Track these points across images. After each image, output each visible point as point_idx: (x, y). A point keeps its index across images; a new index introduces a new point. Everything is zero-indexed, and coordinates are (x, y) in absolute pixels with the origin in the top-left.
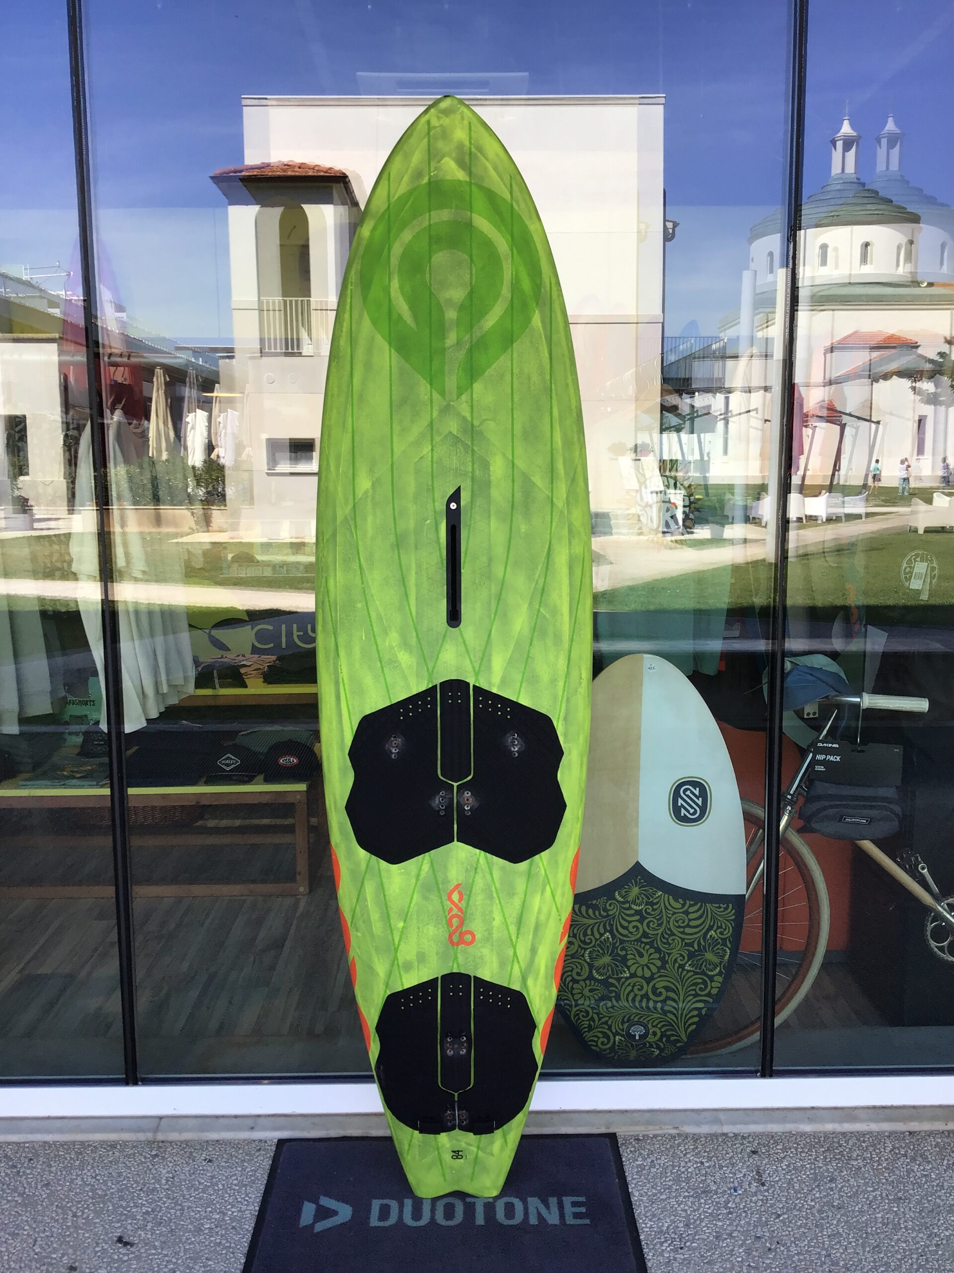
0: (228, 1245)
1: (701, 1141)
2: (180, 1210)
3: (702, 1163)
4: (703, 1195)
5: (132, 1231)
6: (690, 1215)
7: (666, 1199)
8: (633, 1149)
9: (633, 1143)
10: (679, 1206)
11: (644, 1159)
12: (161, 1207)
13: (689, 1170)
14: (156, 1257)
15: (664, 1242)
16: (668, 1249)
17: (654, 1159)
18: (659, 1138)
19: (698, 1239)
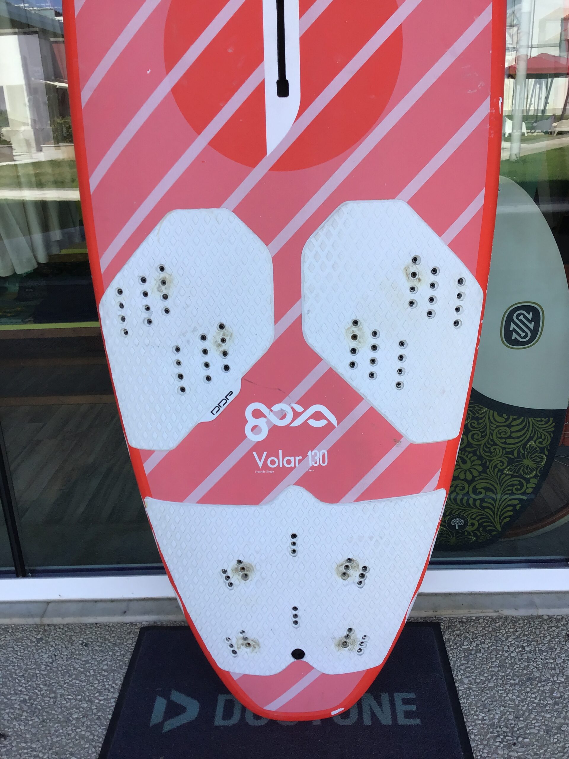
0: (91, 737)
1: (519, 624)
2: (54, 698)
3: (523, 647)
4: (528, 683)
5: (8, 721)
6: (519, 706)
7: (494, 686)
8: (458, 632)
9: (459, 626)
10: (507, 695)
11: (470, 643)
12: (37, 695)
13: (512, 655)
14: (25, 751)
15: (495, 738)
16: (502, 745)
17: (478, 642)
18: (481, 621)
19: (530, 734)
